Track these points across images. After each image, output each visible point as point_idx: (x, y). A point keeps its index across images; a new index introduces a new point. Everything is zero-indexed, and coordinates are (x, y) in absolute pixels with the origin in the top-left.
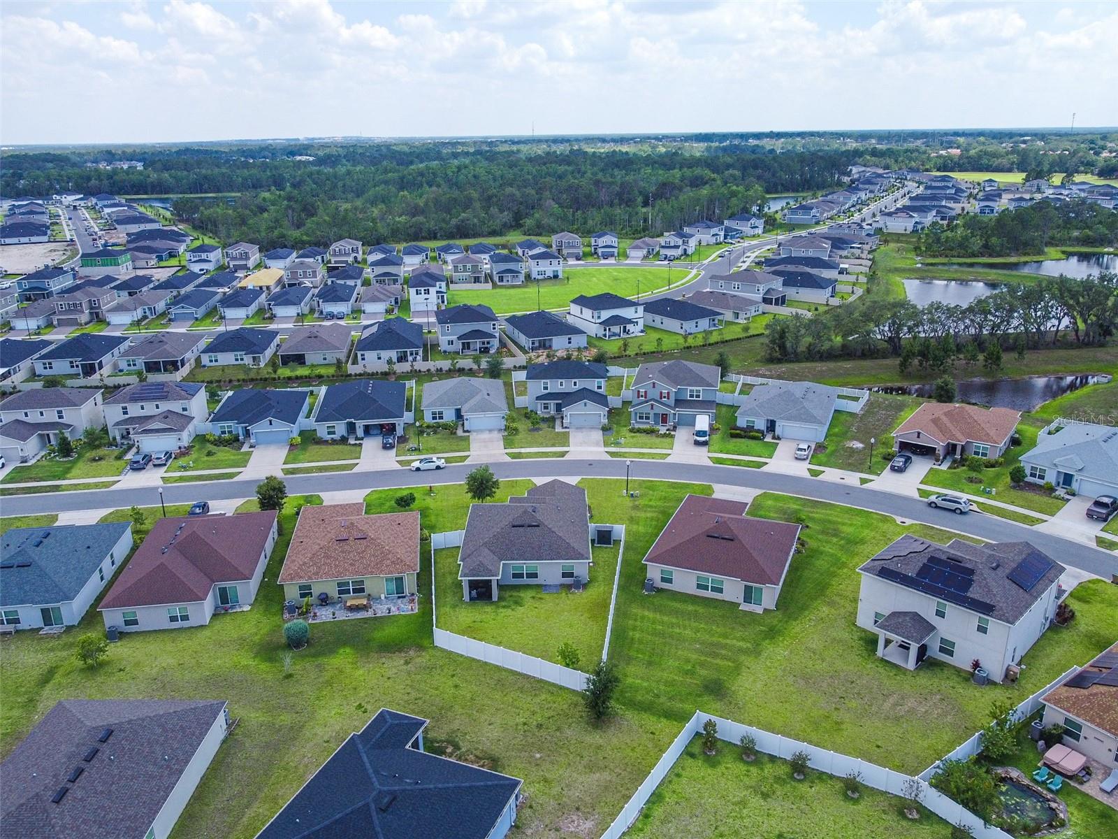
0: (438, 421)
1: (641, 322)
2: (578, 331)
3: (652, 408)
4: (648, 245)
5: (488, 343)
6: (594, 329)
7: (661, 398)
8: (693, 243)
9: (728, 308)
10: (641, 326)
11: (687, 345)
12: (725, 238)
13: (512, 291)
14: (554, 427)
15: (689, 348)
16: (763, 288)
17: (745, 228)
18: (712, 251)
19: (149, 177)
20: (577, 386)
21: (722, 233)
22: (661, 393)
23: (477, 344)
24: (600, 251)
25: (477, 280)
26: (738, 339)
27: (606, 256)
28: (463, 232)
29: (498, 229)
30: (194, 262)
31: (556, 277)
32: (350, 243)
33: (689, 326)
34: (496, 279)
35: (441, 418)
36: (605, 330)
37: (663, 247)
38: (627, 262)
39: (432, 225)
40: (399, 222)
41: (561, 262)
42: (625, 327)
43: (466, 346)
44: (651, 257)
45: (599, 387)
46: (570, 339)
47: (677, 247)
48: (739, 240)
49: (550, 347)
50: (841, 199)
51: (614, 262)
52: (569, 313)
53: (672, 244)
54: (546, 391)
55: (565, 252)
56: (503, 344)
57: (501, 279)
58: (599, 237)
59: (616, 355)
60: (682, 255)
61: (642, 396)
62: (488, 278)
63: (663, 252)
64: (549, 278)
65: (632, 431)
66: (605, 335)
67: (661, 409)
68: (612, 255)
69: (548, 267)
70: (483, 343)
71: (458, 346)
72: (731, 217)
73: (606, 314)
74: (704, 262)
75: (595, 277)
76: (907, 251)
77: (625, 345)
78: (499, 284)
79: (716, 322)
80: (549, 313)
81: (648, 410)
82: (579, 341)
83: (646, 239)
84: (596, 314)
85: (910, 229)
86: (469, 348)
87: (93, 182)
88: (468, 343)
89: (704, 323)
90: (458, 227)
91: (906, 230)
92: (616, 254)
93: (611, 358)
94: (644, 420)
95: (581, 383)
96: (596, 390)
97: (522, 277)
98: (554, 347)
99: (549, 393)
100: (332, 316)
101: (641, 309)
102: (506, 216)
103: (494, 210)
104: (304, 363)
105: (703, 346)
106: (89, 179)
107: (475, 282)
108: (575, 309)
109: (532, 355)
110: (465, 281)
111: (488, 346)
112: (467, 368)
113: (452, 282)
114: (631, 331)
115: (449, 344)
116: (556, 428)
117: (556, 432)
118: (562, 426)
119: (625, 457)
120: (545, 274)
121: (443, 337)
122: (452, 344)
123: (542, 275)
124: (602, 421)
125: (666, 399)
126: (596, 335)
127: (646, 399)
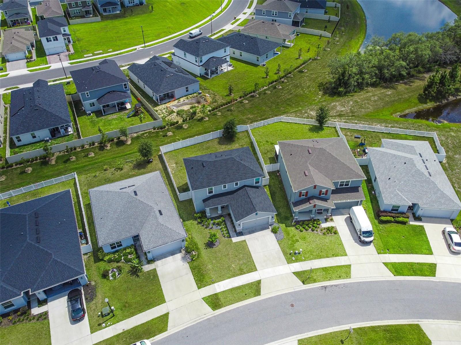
0: (117, 249)
1: (228, 58)
2: (192, 81)
3: (314, 207)
6: (198, 71)
7: (320, 195)
11: (269, 80)
14: (229, 236)
15: (272, 82)
16: (292, 15)
20: (238, 186)
22: (321, 191)
25: (87, 13)
31: (142, 4)
33: (263, 58)
34: (101, 10)
35: (121, 245)
36: (206, 70)
45: (257, 182)
46: (187, 88)
49: (173, 95)
52: (174, 55)
54: (211, 194)
61: (303, 195)
62: (95, 10)
64: (137, 5)
65: (298, 227)
66: (206, 74)
67: (322, 207)
71: (99, 107)
73: (205, 58)
77: (231, 90)
78: (104, 14)
81: (311, 208)
82: (193, 88)
84: (198, 58)
89: (271, 55)
93: (224, 105)
95: (241, 184)
96: (254, 184)
98: (176, 95)
99: (215, 195)
101: (228, 49)
105: (281, 79)
108: (179, 52)
109: (162, 107)
110: (79, 14)
115: (91, 106)
116: (231, 236)
117: (234, 243)
118: (235, 231)
119: (315, 281)
120: (134, 3)
121: (85, 102)
122: (94, 105)
123: (132, 3)
124: (270, 221)
125: (324, 195)
126: (200, 74)
127: (307, 197)
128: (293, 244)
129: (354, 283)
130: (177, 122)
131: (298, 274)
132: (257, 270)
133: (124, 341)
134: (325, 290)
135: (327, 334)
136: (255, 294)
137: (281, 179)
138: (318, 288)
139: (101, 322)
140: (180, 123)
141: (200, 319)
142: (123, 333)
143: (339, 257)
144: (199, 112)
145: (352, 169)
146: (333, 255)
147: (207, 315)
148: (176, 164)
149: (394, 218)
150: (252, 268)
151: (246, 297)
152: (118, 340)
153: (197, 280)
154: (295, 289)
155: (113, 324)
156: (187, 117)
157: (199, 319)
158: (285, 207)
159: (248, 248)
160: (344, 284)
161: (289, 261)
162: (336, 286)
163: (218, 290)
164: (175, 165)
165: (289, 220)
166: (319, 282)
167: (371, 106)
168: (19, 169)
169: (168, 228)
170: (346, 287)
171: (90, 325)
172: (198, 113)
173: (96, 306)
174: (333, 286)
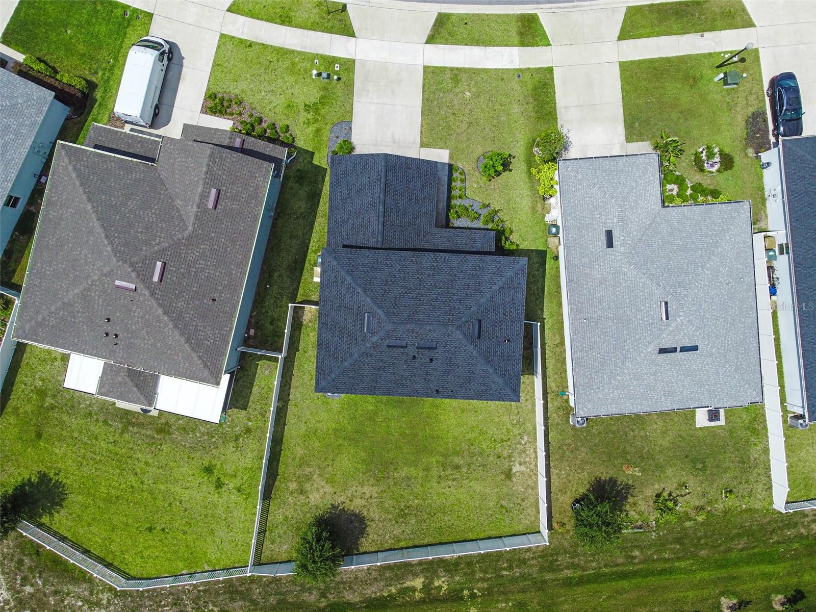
116: (447, 168)
117: (447, 148)
128: (321, 103)
131: (347, 31)
132: (425, 67)
133: (704, 14)
136: (449, 18)
137: (252, 312)
139: (740, 65)
143: (240, 37)
146: (250, 46)
147: (550, 11)
148: (511, 470)
150: (432, 74)
151: (465, 20)
152: (714, 20)
155: (721, 53)
159: (422, 126)
161: (349, 65)
163: (515, 50)
164: (514, 470)
165: (298, 170)
173: (747, 100)
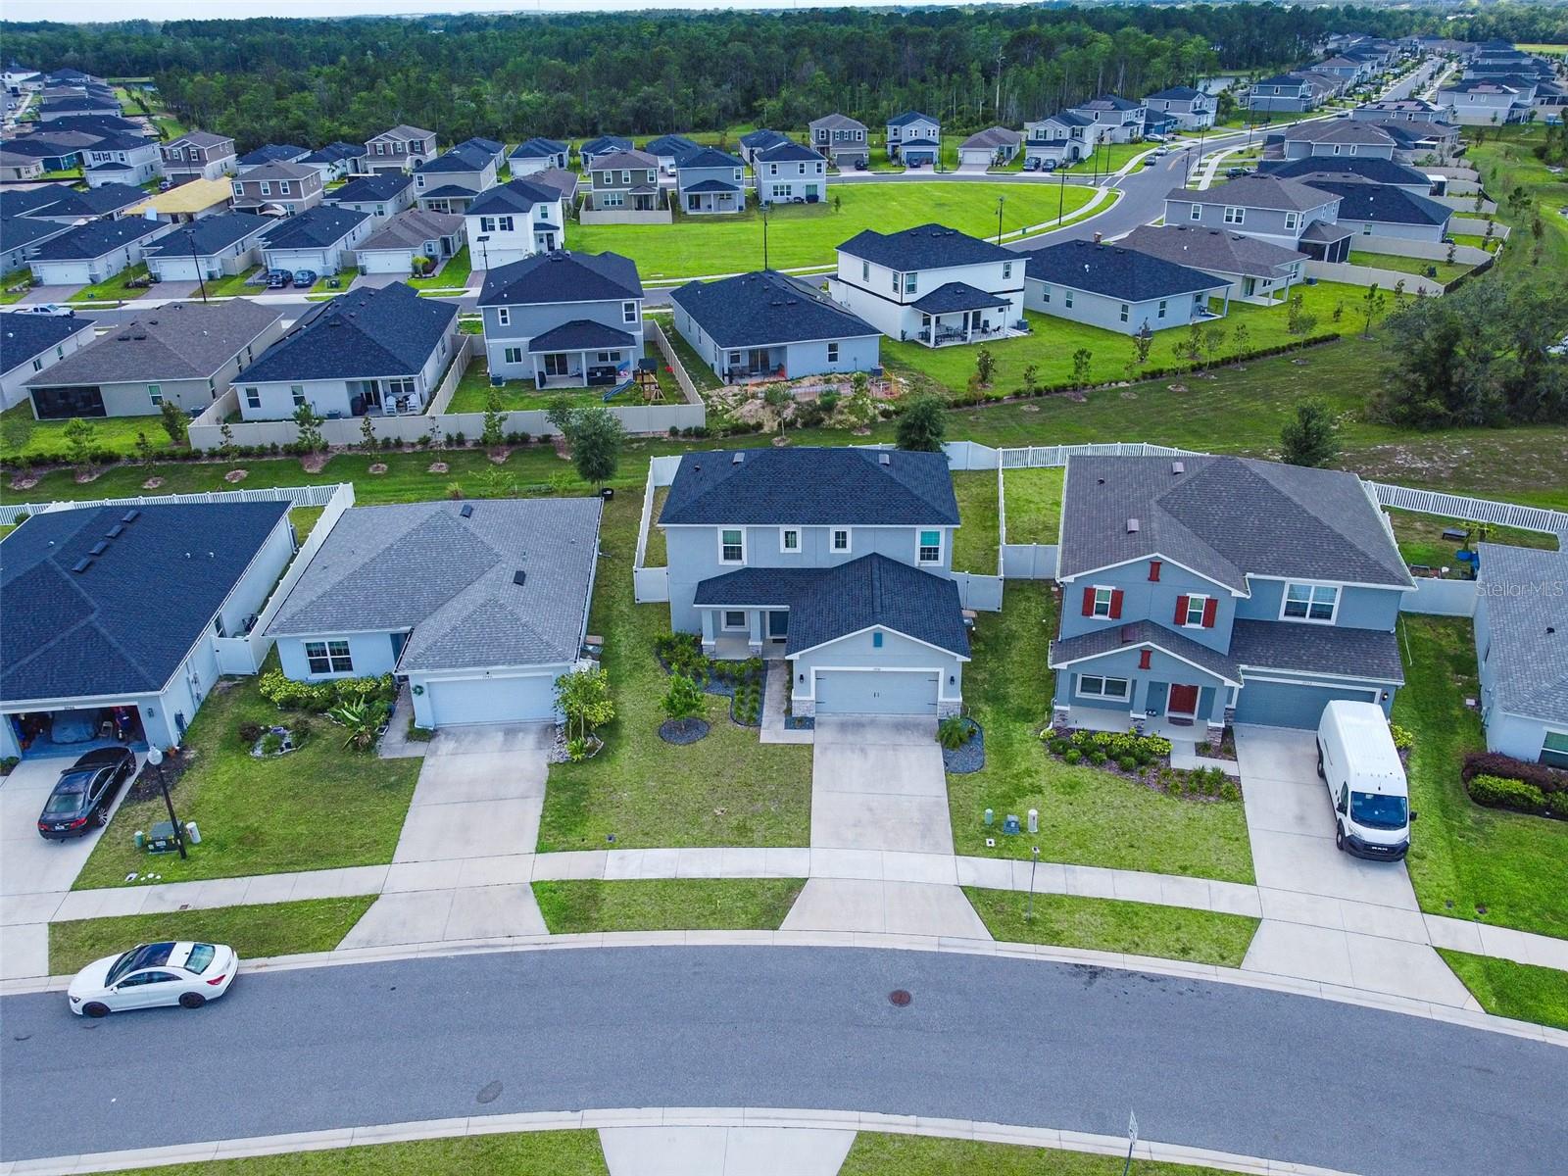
0: (332, 675)
1: (1018, 299)
2: (855, 327)
3: (1145, 664)
4: (1000, 140)
5: (616, 356)
6: (896, 321)
7: (1180, 619)
8: (1090, 135)
9: (1231, 266)
10: (1015, 313)
11: (1148, 367)
12: (1146, 132)
13: (714, 228)
14: (754, 721)
15: (1156, 375)
16: (1301, 221)
17: (1183, 113)
18: (1126, 154)
19: (161, 46)
20: (848, 550)
21: (1142, 122)
22: (1182, 602)
23: (583, 359)
24: (903, 151)
25: (643, 204)
26: (1277, 351)
27: (915, 162)
28: (644, 121)
29: (712, 118)
30: (96, 169)
31: (813, 199)
32: (406, 134)
33: (1144, 313)
34: (684, 203)
35: (345, 665)
36: (927, 322)
37: (1030, 143)
38: (958, 173)
39: (591, 109)
40: (528, 103)
41: (824, 168)
42: (977, 316)
43: (557, 365)
44: (1006, 163)
45: (929, 553)
46: (832, 347)
47: (1059, 143)
48: (1171, 135)
49: (780, 370)
50: (1337, 72)
51: (932, 173)
52: (835, 278)
53: (1050, 137)
54: (735, 565)
55: (835, 152)
56: (653, 362)
57: (695, 203)
58: (903, 123)
59: (961, 397)
60: (1069, 160)
61: (1102, 611)
62: (668, 202)
63: (1033, 153)
64: (799, 201)
65: (1061, 746)
66: (926, 336)
67: (1174, 666)
68: (927, 160)
69: (796, 178)
70: (603, 357)
71: (534, 364)
72: (1153, 93)
73: (930, 281)
74: (1117, 174)
75: (894, 200)
76: (1525, 156)
77: (986, 368)
78: (690, 213)
79: (1205, 303)
80: (784, 277)
81: (1129, 671)
82: (858, 354)
83: (997, 129)
84: (904, 278)
85: (1503, 116)
86: (563, 371)
87: (71, 54)
88: (562, 358)
89: (1180, 307)
90: (638, 114)
91: (1494, 120)
92: (936, 159)
93: (949, 406)
94: (1102, 696)
95: (860, 541)
96: (917, 562)
97: (739, 200)
98: (791, 372)
99: (747, 571)
100: (286, 281)
101: (1019, 267)
102: (726, 95)
103: (707, 84)
104: (100, 412)
105: (1194, 369)
106: (65, 49)
107: (639, 208)
108: (850, 266)
109: (730, 391)
110: (619, 204)
111: (616, 364)
112: (536, 434)
113: (589, 208)
114: (993, 325)
115: (509, 360)
116: (764, 724)
117: (763, 745)
118: (789, 711)
119: (1055, 938)
120: (789, 193)
121: (491, 341)
122: (518, 359)
123: (782, 194)
124: (941, 698)
125: (1199, 626)
126: (903, 334)
127: (1117, 623)
128: (1011, 797)
129: (1248, 990)
130: (759, 426)
131: (977, 895)
132: (808, 845)
134: (1090, 983)
135: (1019, 1147)
136: (754, 920)
138: (1056, 965)
140: (766, 429)
141: (483, 946)
142: (176, 915)
143: (1213, 881)
144: (846, 410)
145: (1352, 546)
146: (1183, 868)
147: (517, 940)
149: (1545, 790)
150: (792, 836)
151: (714, 919)
153: (548, 824)
154: (944, 946)
155: (161, 882)
156: (797, 416)
157: (478, 947)
158: (1034, 684)
159: (811, 771)
160: (1196, 982)
161: (968, 847)
162: (1151, 979)
163: (611, 874)
166: (1072, 945)
167: (1557, 471)
168: (211, 469)
169: (518, 619)
170: (1201, 996)
171: (88, 863)
172: (841, 413)
174: (1137, 979)
